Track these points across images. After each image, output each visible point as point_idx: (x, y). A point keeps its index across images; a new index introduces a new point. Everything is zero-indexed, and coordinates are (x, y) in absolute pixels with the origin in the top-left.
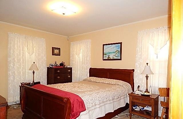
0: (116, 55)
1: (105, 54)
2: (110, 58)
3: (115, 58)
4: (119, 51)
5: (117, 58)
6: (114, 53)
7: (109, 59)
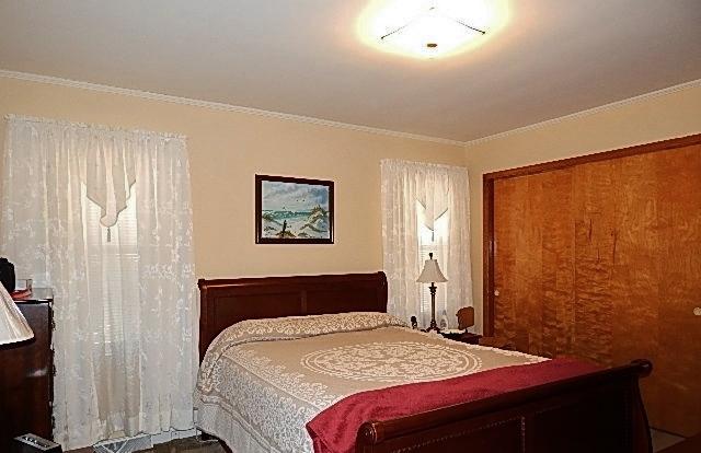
0: (315, 226)
1: (268, 218)
2: (289, 233)
3: (312, 234)
4: (325, 213)
5: (317, 236)
6: (306, 217)
7: (286, 236)
